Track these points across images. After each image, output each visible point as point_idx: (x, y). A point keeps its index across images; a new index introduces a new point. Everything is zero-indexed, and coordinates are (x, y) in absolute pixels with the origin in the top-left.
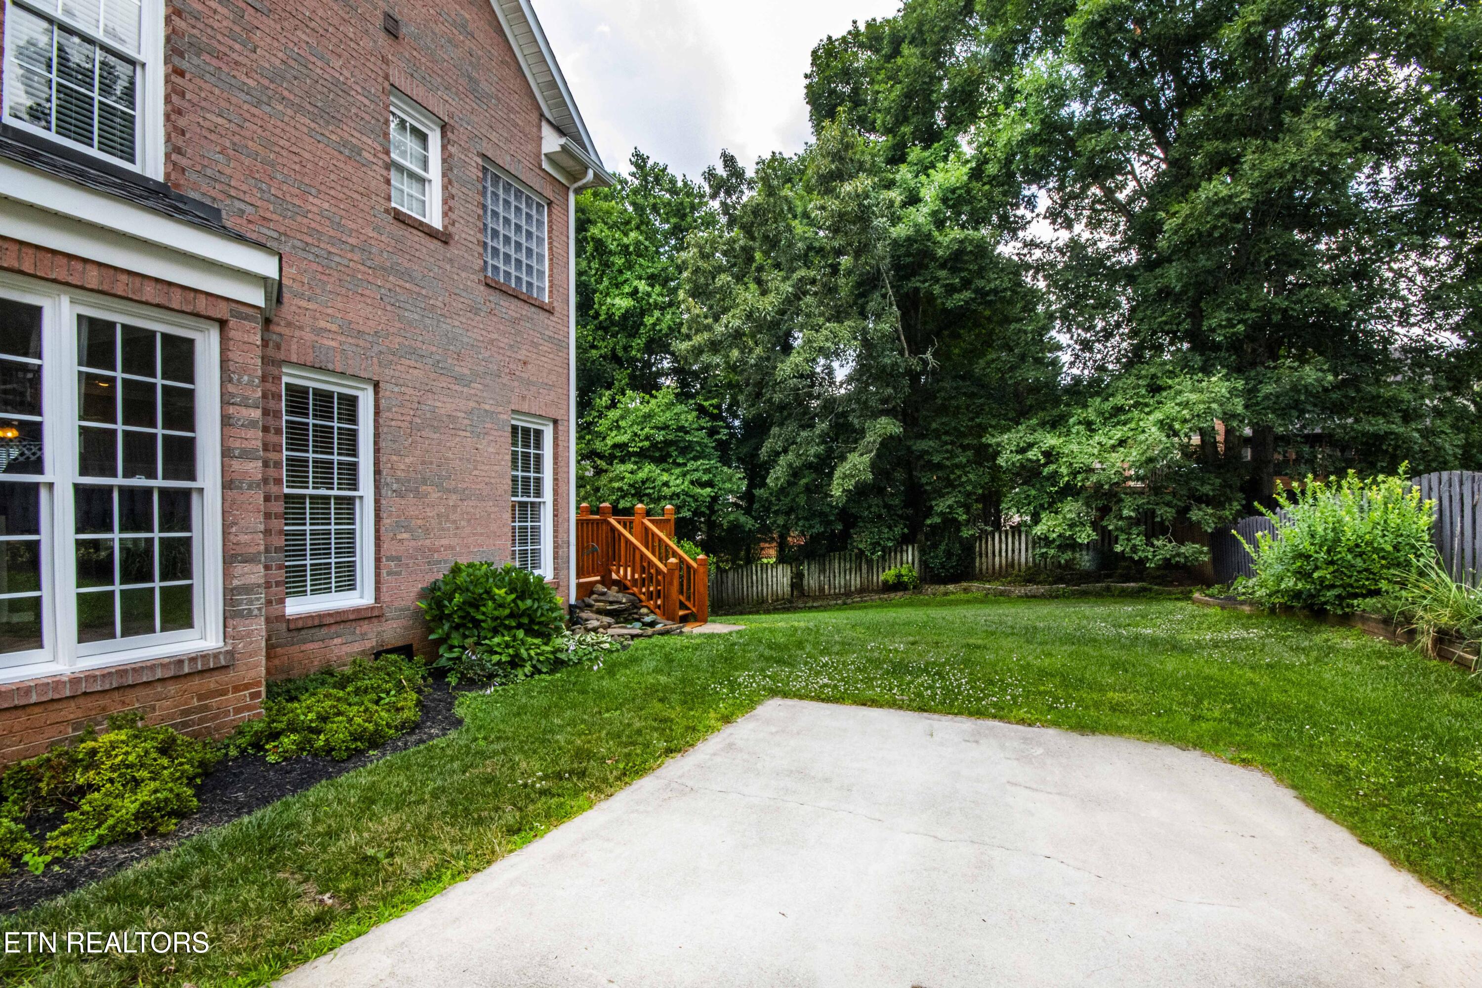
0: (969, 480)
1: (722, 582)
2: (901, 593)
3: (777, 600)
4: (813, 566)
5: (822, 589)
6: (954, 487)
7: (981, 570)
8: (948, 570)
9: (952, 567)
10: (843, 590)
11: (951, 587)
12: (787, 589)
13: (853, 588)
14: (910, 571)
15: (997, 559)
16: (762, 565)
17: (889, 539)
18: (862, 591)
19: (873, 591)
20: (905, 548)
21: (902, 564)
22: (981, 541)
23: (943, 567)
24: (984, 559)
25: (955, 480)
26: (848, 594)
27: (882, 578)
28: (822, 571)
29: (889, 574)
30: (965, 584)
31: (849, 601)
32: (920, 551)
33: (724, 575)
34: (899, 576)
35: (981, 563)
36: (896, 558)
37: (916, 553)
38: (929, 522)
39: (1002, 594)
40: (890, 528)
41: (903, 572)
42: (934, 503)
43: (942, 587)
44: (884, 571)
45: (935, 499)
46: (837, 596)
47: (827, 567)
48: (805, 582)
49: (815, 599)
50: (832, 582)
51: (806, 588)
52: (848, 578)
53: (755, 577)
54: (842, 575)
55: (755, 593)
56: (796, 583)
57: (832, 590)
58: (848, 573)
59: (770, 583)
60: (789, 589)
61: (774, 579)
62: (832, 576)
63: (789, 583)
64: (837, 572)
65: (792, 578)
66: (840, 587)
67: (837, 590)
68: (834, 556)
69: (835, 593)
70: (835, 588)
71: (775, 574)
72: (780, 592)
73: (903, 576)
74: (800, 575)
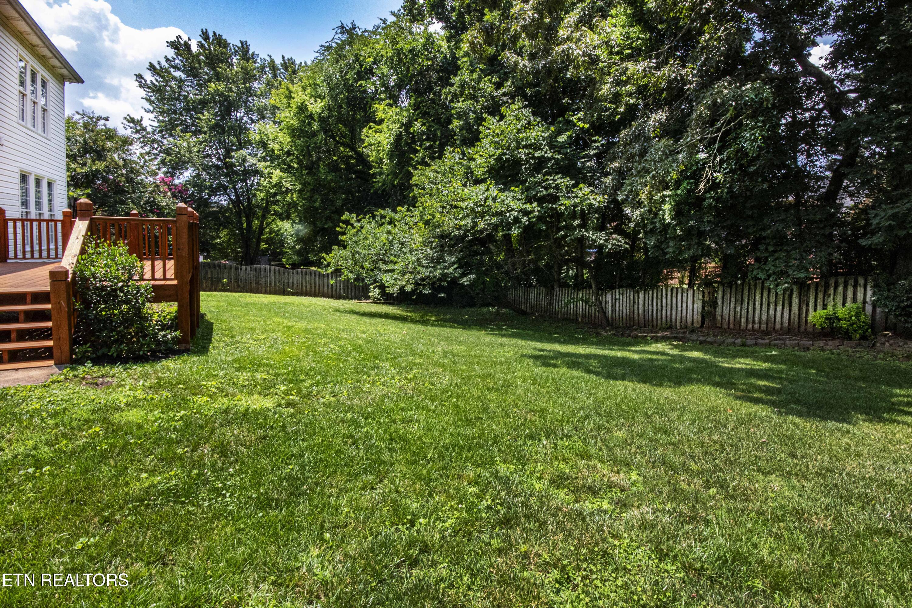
1: (634, 302)
3: (686, 327)
4: (728, 296)
5: (737, 322)
10: (764, 326)
12: (698, 317)
13: (778, 326)
14: (857, 314)
18: (790, 330)
19: (806, 333)
26: (771, 332)
28: (739, 301)
46: (755, 333)
47: (746, 297)
48: (718, 311)
50: (750, 315)
51: (719, 318)
52: (772, 312)
53: (664, 300)
54: (764, 308)
55: (664, 316)
56: (709, 313)
57: (750, 326)
58: (772, 306)
59: (679, 309)
60: (699, 317)
61: (684, 305)
62: (751, 308)
63: (700, 310)
64: (758, 303)
65: (703, 307)
66: (760, 323)
67: (756, 326)
68: (755, 286)
69: (753, 330)
70: (754, 322)
71: (685, 299)
72: (689, 319)
73: (839, 320)
74: (714, 303)
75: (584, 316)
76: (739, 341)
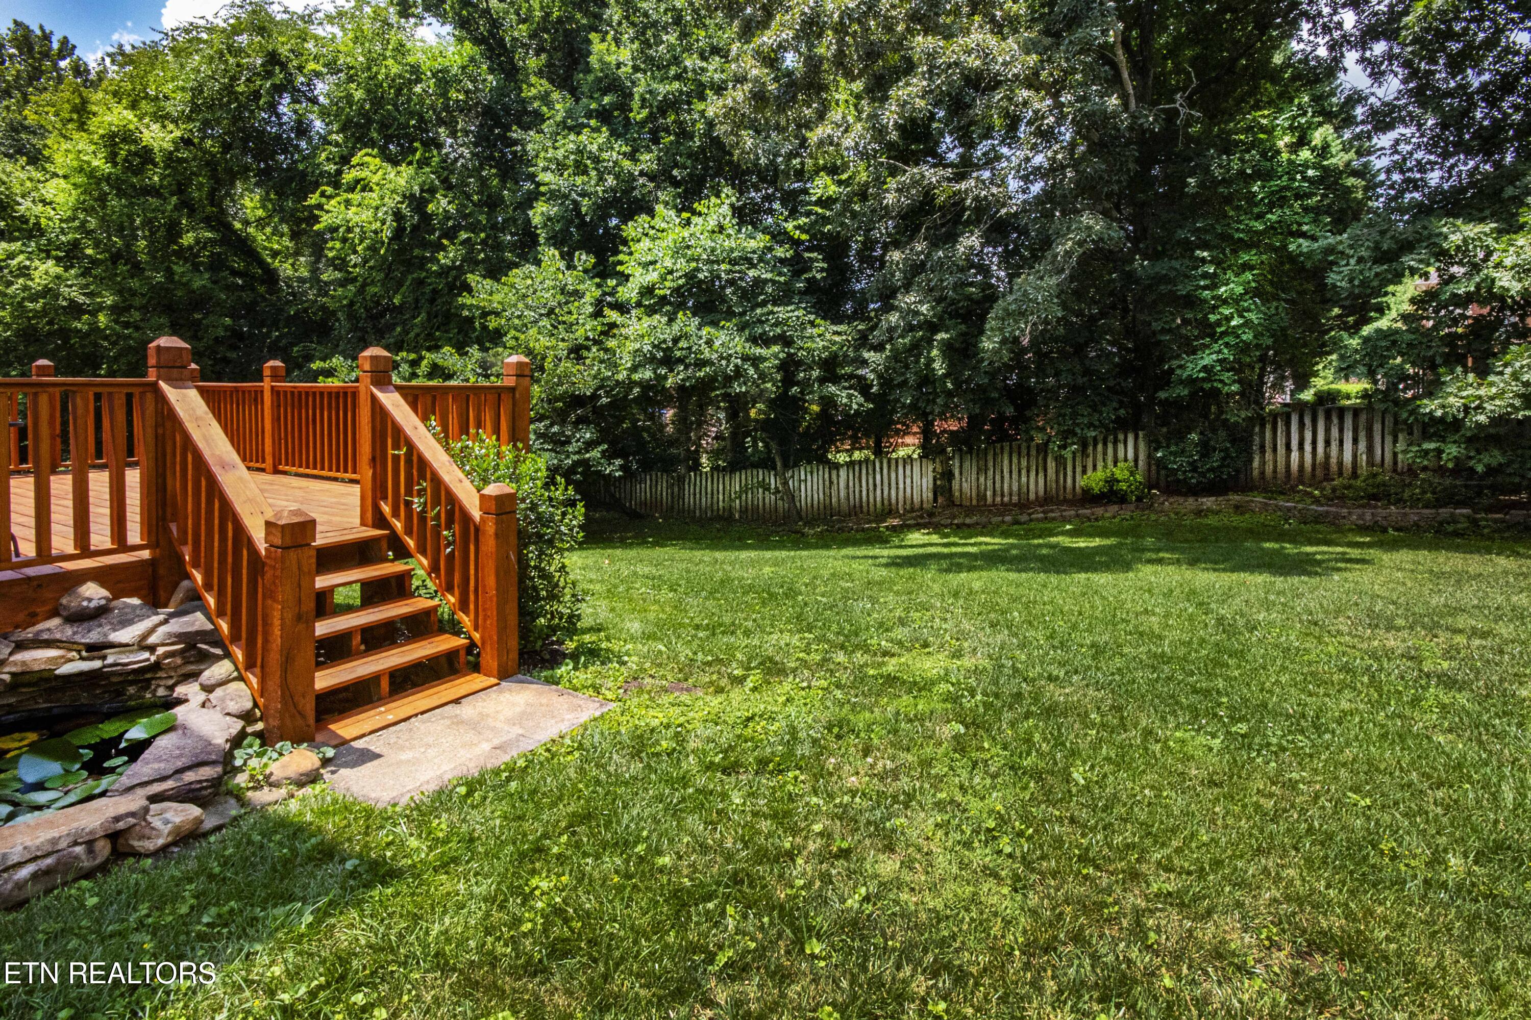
0: (1247, 323)
1: (831, 483)
2: (1116, 508)
3: (912, 510)
4: (967, 464)
5: (982, 497)
6: (1213, 336)
7: (1262, 473)
8: (1203, 475)
9: (1212, 470)
10: (1015, 499)
11: (1208, 502)
12: (928, 495)
13: (1032, 496)
14: (1132, 474)
15: (1295, 455)
16: (889, 460)
17: (1091, 425)
18: (1047, 500)
19: (1065, 501)
20: (1121, 437)
21: (1115, 464)
22: (1263, 426)
23: (1194, 469)
24: (1269, 456)
25: (1218, 323)
26: (1024, 505)
27: (1081, 482)
28: (982, 470)
29: (1094, 479)
30: (1235, 498)
31: (1024, 518)
32: (1149, 443)
33: (834, 473)
34: (1111, 481)
35: (1263, 463)
36: (1105, 454)
37: (1142, 446)
38: (1162, 395)
39: (1318, 519)
40: (1094, 408)
41: (1119, 475)
42: (1175, 363)
43: (1191, 500)
44: (1084, 472)
45: (1178, 357)
46: (1005, 508)
47: (991, 464)
48: (956, 485)
49: (970, 510)
50: (998, 485)
51: (957, 494)
52: (1024, 479)
53: (878, 477)
54: (1015, 476)
55: (879, 499)
56: (942, 487)
57: (998, 499)
58: (1024, 472)
59: (901, 486)
60: (931, 495)
61: (908, 481)
62: (998, 477)
63: (931, 486)
64: (1006, 470)
65: (935, 479)
66: (1011, 495)
67: (1006, 499)
68: (1002, 448)
69: (1003, 504)
70: (1003, 495)
71: (908, 472)
72: (916, 499)
73: (1118, 481)
74: (948, 475)
75: (744, 511)
76: (1008, 519)
